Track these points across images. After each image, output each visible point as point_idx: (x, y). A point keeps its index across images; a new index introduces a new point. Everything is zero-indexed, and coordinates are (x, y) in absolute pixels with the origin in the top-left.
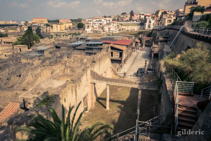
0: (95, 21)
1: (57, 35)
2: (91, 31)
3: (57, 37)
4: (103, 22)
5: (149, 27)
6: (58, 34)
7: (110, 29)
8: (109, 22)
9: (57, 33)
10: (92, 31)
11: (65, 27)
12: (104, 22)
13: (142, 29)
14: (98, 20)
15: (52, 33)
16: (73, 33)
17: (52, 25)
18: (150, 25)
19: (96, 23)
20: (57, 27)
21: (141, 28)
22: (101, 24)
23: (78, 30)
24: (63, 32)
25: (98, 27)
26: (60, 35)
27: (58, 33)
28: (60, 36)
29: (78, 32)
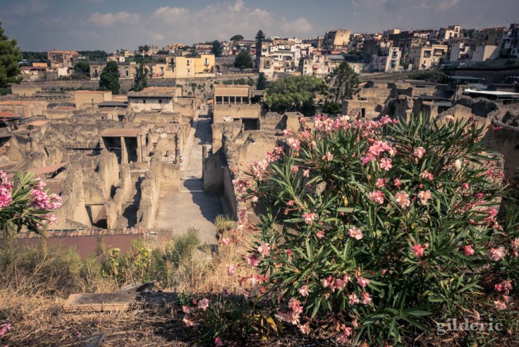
0: (277, 50)
1: (194, 85)
2: (274, 76)
3: (194, 90)
4: (294, 53)
5: (393, 66)
6: (198, 83)
7: (316, 69)
8: (307, 53)
9: (194, 80)
10: (276, 76)
11: (206, 65)
12: (296, 54)
13: (366, 72)
14: (283, 47)
15: (181, 79)
16: (237, 79)
17: (172, 60)
18: (394, 61)
19: (277, 56)
20: (188, 65)
21: (366, 69)
22: (289, 58)
23: (238, 72)
24: (209, 78)
25: (281, 65)
26: (203, 87)
27: (196, 79)
28: (202, 89)
29: (249, 78)
